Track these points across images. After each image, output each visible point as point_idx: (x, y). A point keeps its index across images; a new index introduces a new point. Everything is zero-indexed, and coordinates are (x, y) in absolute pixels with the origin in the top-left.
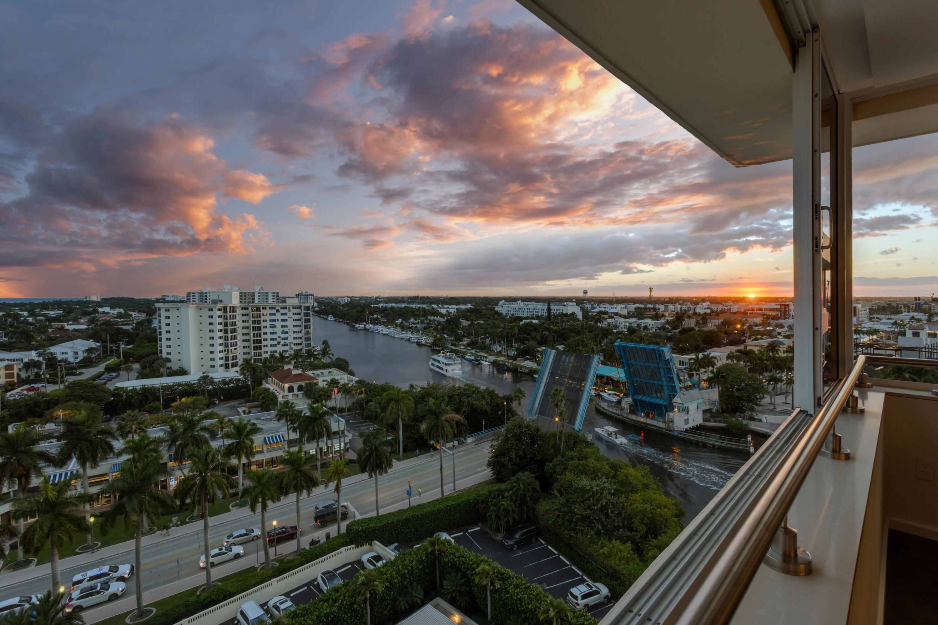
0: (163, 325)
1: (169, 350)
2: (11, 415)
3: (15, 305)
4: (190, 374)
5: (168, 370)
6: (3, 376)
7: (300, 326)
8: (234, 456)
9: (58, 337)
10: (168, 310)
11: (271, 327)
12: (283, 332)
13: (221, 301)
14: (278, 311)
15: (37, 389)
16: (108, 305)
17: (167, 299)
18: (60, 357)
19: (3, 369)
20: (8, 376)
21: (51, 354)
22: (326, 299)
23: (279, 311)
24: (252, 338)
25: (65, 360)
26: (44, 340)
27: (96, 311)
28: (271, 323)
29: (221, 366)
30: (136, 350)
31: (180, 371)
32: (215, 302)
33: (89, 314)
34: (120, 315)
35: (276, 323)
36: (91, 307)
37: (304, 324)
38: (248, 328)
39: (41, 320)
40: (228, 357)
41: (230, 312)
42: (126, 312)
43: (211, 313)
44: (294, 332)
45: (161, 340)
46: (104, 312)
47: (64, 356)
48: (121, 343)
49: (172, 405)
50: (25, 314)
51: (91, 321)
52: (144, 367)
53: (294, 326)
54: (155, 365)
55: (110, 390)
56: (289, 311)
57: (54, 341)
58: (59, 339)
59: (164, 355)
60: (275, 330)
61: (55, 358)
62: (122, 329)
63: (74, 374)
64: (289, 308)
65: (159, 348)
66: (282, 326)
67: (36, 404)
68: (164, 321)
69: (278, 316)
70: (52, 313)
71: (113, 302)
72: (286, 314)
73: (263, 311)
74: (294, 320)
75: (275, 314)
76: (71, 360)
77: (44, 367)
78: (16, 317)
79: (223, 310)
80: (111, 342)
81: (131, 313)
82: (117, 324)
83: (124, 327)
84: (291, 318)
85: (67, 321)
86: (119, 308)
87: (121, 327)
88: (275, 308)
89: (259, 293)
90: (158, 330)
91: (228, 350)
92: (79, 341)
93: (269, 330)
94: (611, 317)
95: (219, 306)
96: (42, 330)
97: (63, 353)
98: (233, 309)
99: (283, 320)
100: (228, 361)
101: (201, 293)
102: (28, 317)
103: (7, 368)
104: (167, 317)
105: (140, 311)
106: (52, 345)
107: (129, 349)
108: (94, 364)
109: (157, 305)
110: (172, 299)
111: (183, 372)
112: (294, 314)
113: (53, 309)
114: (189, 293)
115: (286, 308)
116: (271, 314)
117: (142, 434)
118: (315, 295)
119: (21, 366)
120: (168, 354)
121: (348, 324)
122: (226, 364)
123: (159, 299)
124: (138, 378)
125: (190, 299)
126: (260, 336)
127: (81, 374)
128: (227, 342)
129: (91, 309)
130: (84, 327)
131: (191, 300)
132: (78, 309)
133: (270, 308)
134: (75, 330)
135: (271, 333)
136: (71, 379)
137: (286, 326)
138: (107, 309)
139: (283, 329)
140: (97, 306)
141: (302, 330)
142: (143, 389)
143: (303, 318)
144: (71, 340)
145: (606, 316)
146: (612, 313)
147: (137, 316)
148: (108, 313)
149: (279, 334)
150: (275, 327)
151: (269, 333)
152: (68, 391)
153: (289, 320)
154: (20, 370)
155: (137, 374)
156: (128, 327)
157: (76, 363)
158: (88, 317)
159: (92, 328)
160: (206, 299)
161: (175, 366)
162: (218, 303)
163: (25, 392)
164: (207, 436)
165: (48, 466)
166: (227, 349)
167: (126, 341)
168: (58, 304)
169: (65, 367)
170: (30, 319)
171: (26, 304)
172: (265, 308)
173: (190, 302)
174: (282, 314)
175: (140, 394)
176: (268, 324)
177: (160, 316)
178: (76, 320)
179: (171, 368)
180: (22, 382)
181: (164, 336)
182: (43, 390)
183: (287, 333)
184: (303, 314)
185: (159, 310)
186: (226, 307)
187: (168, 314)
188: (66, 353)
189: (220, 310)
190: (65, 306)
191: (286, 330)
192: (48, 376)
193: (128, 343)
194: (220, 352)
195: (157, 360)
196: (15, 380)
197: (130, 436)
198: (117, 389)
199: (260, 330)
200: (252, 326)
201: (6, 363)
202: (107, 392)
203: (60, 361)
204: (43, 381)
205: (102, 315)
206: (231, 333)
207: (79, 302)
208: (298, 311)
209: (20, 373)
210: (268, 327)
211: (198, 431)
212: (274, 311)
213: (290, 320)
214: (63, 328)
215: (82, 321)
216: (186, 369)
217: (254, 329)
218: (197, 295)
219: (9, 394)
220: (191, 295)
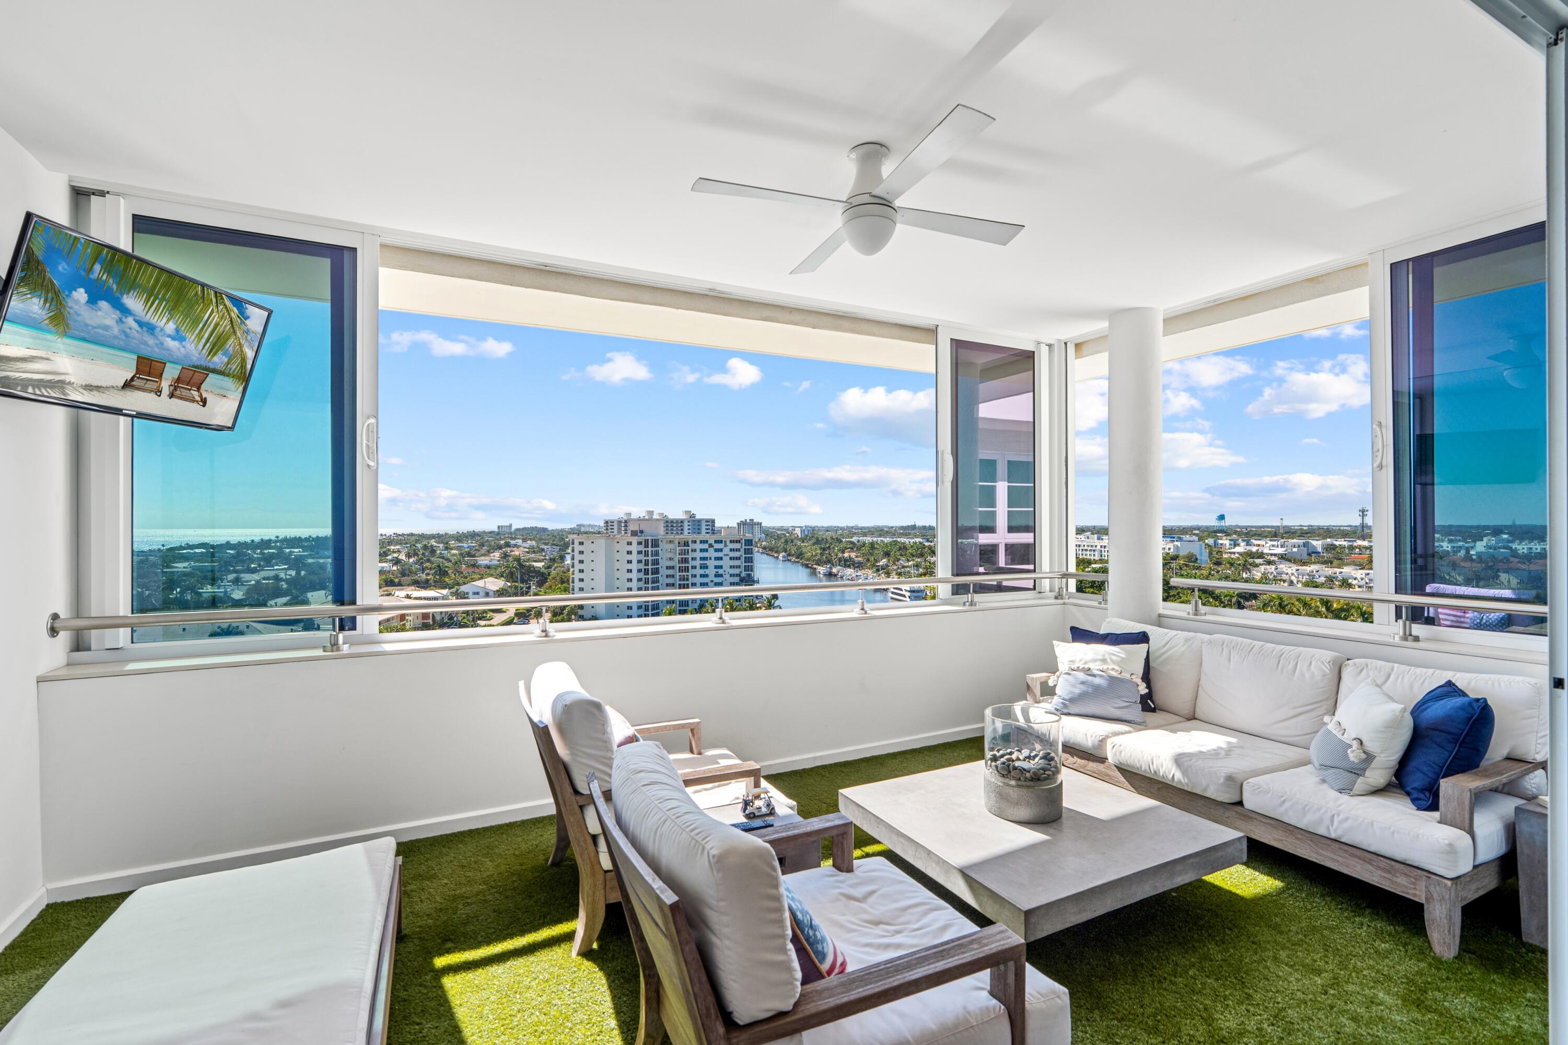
0: (576, 562)
3: (433, 537)
6: (420, 617)
7: (739, 567)
9: (470, 574)
10: (581, 543)
11: (701, 568)
12: (717, 575)
13: (642, 532)
14: (711, 546)
16: (521, 536)
17: (583, 529)
20: (425, 616)
22: (778, 529)
23: (713, 546)
24: (678, 582)
26: (457, 577)
27: (507, 544)
28: (702, 562)
32: (634, 533)
33: (500, 548)
34: (532, 550)
35: (708, 562)
36: (504, 539)
37: (744, 564)
38: (673, 568)
39: (455, 555)
41: (652, 547)
42: (538, 545)
43: (629, 548)
44: (731, 575)
45: (573, 582)
46: (516, 546)
48: (532, 584)
50: (441, 545)
51: (504, 556)
53: (731, 567)
54: (567, 613)
56: (726, 546)
57: (467, 580)
58: (472, 577)
60: (707, 572)
62: (533, 566)
64: (725, 541)
66: (716, 567)
68: (578, 557)
69: (711, 553)
70: (466, 546)
71: (525, 533)
72: (721, 550)
73: (692, 546)
74: (731, 559)
75: (706, 550)
78: (432, 550)
79: (644, 543)
80: (522, 583)
81: (543, 546)
82: (528, 560)
83: (536, 564)
84: (728, 555)
85: (480, 555)
86: (532, 540)
87: (533, 564)
88: (707, 542)
89: (689, 522)
90: (572, 570)
92: (490, 579)
93: (699, 572)
94: (1270, 563)
95: (640, 538)
96: (456, 565)
97: (475, 594)
98: (655, 543)
99: (716, 559)
100: (648, 611)
101: (621, 521)
102: (443, 550)
104: (582, 553)
105: (553, 545)
106: (466, 584)
109: (571, 537)
110: (587, 529)
112: (731, 550)
113: (467, 541)
114: (608, 522)
115: (721, 542)
116: (701, 550)
118: (763, 525)
121: (807, 566)
123: (573, 530)
125: (607, 529)
126: (687, 580)
127: (492, 620)
129: (503, 542)
130: (496, 562)
131: (609, 531)
132: (491, 541)
133: (701, 542)
134: (488, 566)
135: (701, 576)
137: (721, 567)
138: (520, 542)
139: (717, 570)
140: (509, 537)
141: (741, 572)
143: (744, 556)
144: (484, 579)
145: (1258, 561)
146: (1272, 555)
147: (550, 551)
148: (520, 546)
149: (712, 577)
150: (707, 567)
151: (698, 576)
153: (724, 558)
156: (540, 565)
158: (500, 551)
159: (504, 564)
160: (626, 529)
162: (639, 534)
168: (473, 535)
170: (446, 553)
171: (442, 535)
172: (695, 542)
174: (716, 550)
176: (697, 563)
177: (573, 551)
178: (488, 555)
181: (577, 576)
183: (721, 576)
184: (742, 551)
185: (573, 543)
186: (648, 540)
187: (582, 548)
189: (640, 543)
190: (478, 537)
191: (720, 571)
199: (688, 571)
200: (678, 565)
205: (514, 549)
206: (652, 574)
207: (491, 533)
208: (737, 546)
210: (698, 567)
212: (706, 546)
213: (726, 559)
214: (476, 563)
215: (494, 556)
217: (680, 570)
218: (615, 524)
220: (610, 524)
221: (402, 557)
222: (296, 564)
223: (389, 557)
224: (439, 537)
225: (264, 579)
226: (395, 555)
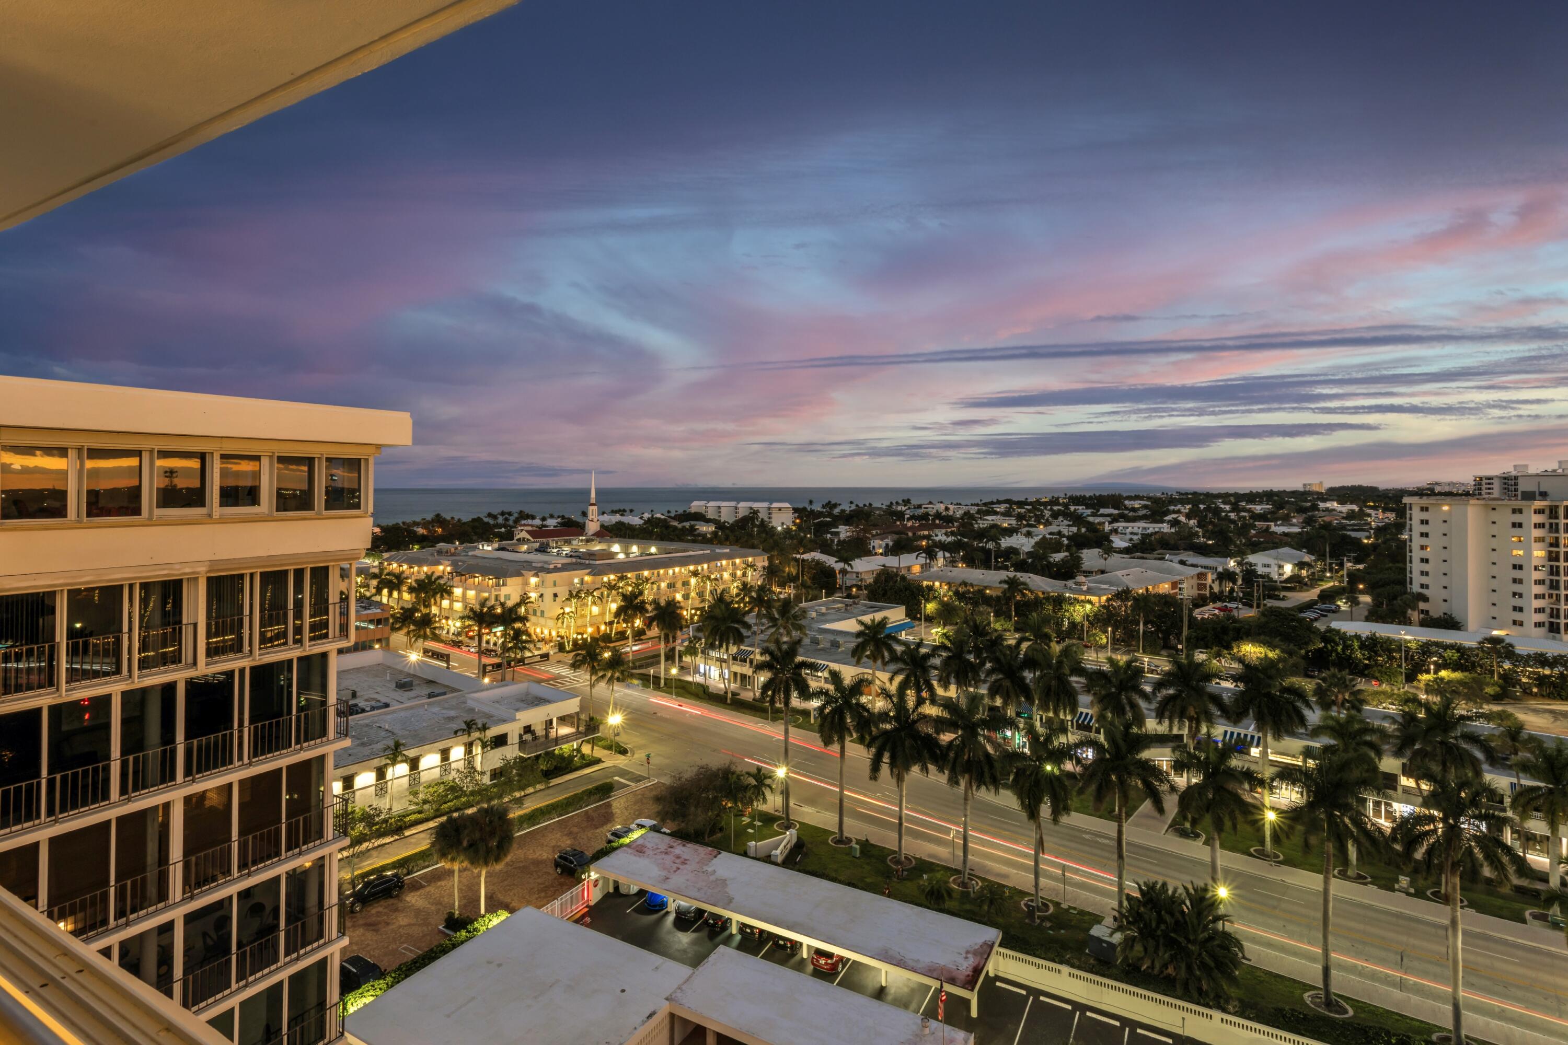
0: (1416, 534)
1: (1424, 580)
2: (1197, 639)
3: (1219, 496)
4: (1466, 630)
5: (1422, 616)
6: (1195, 587)
8: (1539, 814)
9: (1262, 543)
10: (1424, 509)
13: (1544, 495)
15: (1231, 610)
16: (1335, 498)
17: (1438, 489)
18: (1260, 570)
19: (1195, 578)
20: (1201, 587)
21: (1251, 565)
25: (1266, 576)
26: (1244, 545)
27: (1315, 507)
29: (1538, 625)
30: (1369, 573)
31: (1445, 620)
32: (1529, 496)
33: (1305, 510)
34: (1351, 515)
36: (1310, 501)
39: (1244, 517)
40: (1558, 610)
42: (1361, 510)
43: (1517, 518)
45: (1411, 562)
46: (1327, 510)
47: (1267, 570)
48: (1345, 559)
49: (1420, 677)
50: (1228, 507)
51: (1309, 521)
52: (1377, 604)
54: (1399, 601)
55: (1319, 630)
57: (1255, 547)
58: (1262, 546)
59: (1416, 588)
61: (1254, 571)
62: (1349, 536)
63: (1277, 598)
65: (1408, 575)
67: (1225, 630)
68: (1418, 528)
70: (1258, 508)
71: (1342, 494)
76: (1276, 577)
77: (1240, 582)
78: (1217, 511)
79: (1547, 512)
80: (1331, 557)
81: (1369, 511)
82: (1344, 527)
83: (1353, 534)
85: (1275, 520)
86: (1351, 503)
87: (1348, 533)
90: (1409, 544)
91: (1558, 596)
92: (1288, 550)
95: (1538, 504)
96: (1244, 529)
97: (1265, 566)
100: (1558, 617)
101: (1505, 478)
102: (1230, 512)
103: (1201, 576)
104: (1424, 522)
105: (1385, 510)
106: (1253, 552)
107: (1359, 570)
108: (1305, 587)
109: (1406, 500)
110: (1447, 489)
111: (1450, 623)
113: (1261, 502)
114: (1481, 479)
117: (1353, 712)
119: (1215, 576)
120: (1422, 586)
122: (1551, 624)
123: (1423, 490)
124: (1367, 619)
125: (1480, 489)
127: (1284, 599)
128: (1555, 578)
129: (1309, 504)
130: (1296, 530)
131: (1484, 492)
132: (1292, 503)
134: (1285, 534)
136: (1270, 603)
138: (1334, 505)
140: (1318, 499)
142: (1371, 639)
144: (1276, 548)
147: (1377, 517)
148: (1334, 510)
152: (1263, 620)
154: (1213, 581)
155: (1366, 613)
156: (1361, 535)
157: (1281, 582)
158: (1304, 515)
159: (1307, 532)
160: (1516, 490)
161: (1436, 609)
162: (1537, 497)
163: (1217, 612)
164: (1479, 755)
165: (1221, 716)
166: (1554, 592)
167: (1354, 558)
168: (1268, 496)
169: (1264, 586)
170: (1232, 515)
171: (1231, 495)
173: (1480, 494)
175: (1366, 646)
177: (1412, 519)
178: (1286, 520)
179: (1427, 612)
180: (1215, 598)
181: (1417, 554)
182: (1235, 613)
185: (1412, 509)
186: (1557, 507)
187: (1425, 516)
188: (1268, 566)
189: (1539, 512)
190: (1276, 498)
192: (1241, 595)
193: (1357, 561)
194: (1537, 597)
195: (1401, 595)
196: (1207, 593)
197: (1335, 708)
198: (1330, 630)
201: (1199, 570)
202: (1314, 633)
203: (1262, 576)
204: (1236, 600)
205: (1323, 514)
207: (1294, 493)
209: (1213, 585)
211: (1456, 738)
214: (1268, 527)
215: (1294, 520)
216: (1458, 618)
219: (1197, 611)
220: (1485, 481)
221: (1182, 519)
222: (1077, 520)
223: (1167, 518)
224: (1225, 497)
225: (1050, 534)
226: (1175, 516)
